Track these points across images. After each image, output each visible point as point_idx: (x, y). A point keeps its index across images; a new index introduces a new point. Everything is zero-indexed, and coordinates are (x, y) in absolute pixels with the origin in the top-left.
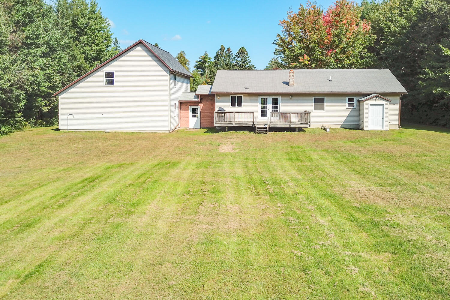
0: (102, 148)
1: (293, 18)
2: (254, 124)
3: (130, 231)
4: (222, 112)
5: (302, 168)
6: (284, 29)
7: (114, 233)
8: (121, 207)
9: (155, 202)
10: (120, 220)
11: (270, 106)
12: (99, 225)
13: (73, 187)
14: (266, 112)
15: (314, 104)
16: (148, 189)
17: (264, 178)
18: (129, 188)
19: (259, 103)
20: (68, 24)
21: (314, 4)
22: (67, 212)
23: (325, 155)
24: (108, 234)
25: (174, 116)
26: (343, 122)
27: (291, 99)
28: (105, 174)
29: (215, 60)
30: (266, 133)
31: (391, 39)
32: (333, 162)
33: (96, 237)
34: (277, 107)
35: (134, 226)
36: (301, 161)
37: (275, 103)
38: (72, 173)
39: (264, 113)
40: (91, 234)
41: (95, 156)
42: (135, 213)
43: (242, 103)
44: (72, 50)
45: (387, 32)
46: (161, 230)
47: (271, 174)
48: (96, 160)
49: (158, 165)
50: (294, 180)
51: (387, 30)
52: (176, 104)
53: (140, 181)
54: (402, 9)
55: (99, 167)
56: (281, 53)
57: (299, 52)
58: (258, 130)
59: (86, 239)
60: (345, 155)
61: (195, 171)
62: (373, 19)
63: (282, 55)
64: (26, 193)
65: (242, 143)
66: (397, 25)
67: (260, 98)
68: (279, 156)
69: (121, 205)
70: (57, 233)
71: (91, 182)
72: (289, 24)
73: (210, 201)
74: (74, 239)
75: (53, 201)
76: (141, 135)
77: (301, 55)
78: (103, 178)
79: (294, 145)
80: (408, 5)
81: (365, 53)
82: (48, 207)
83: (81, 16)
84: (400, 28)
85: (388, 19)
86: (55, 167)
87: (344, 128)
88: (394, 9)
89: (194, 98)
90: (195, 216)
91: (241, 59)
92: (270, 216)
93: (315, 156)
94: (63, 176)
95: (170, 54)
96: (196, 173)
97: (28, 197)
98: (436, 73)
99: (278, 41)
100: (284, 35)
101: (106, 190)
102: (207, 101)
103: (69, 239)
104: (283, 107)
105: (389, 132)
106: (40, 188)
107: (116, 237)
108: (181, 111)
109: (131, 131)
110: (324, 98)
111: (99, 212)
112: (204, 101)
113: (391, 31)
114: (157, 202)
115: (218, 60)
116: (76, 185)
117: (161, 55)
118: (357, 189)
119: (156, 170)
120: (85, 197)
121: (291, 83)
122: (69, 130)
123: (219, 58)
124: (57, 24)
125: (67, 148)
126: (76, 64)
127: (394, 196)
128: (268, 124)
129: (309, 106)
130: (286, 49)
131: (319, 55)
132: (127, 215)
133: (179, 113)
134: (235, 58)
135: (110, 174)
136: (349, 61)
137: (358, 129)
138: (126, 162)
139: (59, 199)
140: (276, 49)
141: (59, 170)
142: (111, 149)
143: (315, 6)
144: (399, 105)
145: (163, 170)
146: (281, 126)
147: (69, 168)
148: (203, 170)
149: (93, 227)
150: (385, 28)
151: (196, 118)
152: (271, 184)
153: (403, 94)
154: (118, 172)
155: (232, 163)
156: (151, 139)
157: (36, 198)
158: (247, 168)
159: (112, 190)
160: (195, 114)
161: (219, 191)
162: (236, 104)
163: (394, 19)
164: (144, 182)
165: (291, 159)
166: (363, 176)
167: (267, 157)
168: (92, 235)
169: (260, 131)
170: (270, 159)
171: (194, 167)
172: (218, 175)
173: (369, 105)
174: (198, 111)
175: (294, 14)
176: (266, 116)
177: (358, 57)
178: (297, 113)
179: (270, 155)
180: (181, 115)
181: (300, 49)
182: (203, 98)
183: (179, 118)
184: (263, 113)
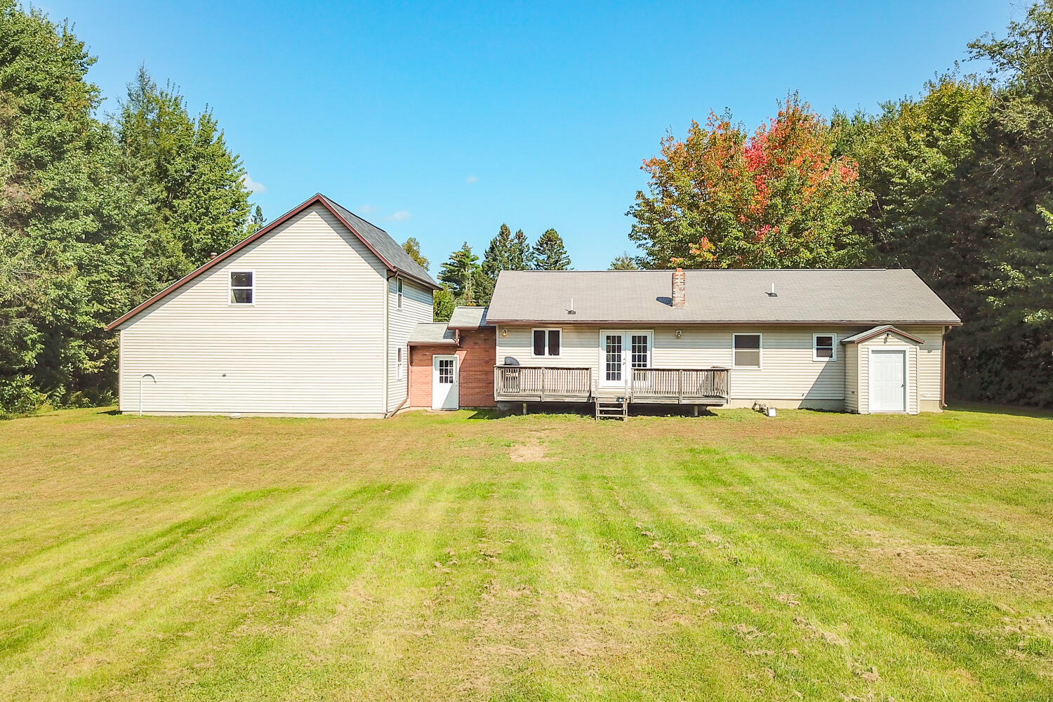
0: (222, 453)
1: (675, 152)
2: (592, 396)
3: (295, 663)
4: (512, 367)
5: (732, 498)
6: (654, 179)
7: (249, 667)
8: (269, 595)
9: (359, 583)
10: (266, 630)
11: (627, 355)
12: (206, 645)
13: (143, 545)
14: (619, 369)
15: (734, 349)
16: (338, 549)
17: (640, 524)
18: (289, 546)
19: (600, 348)
20: (148, 170)
21: (726, 120)
22: (122, 608)
23: (781, 470)
24: (232, 671)
25: (397, 378)
26: (805, 395)
27: (678, 338)
28: (227, 513)
29: (487, 258)
30: (621, 419)
31: (910, 202)
32: (806, 484)
33: (196, 678)
34: (645, 357)
35: (306, 646)
36: (724, 483)
37: (640, 347)
38: (143, 512)
39: (613, 372)
40: (182, 671)
41: (205, 472)
42: (306, 610)
43: (560, 348)
44: (156, 231)
45: (897, 184)
46: (383, 658)
47: (655, 514)
48: (205, 480)
49: (360, 492)
50: (719, 528)
51: (901, 178)
52: (402, 350)
53: (317, 529)
54: (934, 130)
55: (214, 497)
56: (647, 236)
57: (689, 233)
58: (601, 412)
59: (169, 684)
60: (831, 468)
61: (456, 506)
62: (864, 157)
63: (648, 241)
64: (19, 559)
65: (566, 440)
66: (924, 167)
67: (604, 334)
68: (664, 471)
69: (268, 591)
70: (86, 668)
71: (192, 531)
72: (665, 168)
73: (509, 580)
74: (132, 685)
75: (87, 579)
76: (317, 424)
77: (694, 239)
78: (221, 523)
79: (696, 446)
80: (948, 121)
81: (848, 235)
82: (73, 595)
83: (177, 152)
84: (930, 174)
85: (902, 154)
86: (104, 497)
87: (807, 409)
88: (915, 130)
89: (445, 337)
90: (471, 620)
91: (549, 257)
92: (682, 622)
93: (754, 472)
94: (120, 518)
95: (388, 235)
96: (459, 510)
97: (23, 570)
98: (1029, 277)
99: (639, 209)
100: (652, 194)
101: (228, 552)
102: (475, 343)
103: (118, 685)
104: (658, 356)
105: (921, 418)
106: (58, 546)
107: (254, 678)
108: (414, 368)
109: (291, 416)
110: (759, 336)
111: (208, 608)
112: (467, 344)
113: (909, 182)
114: (365, 583)
115: (495, 260)
116: (151, 540)
117: (366, 234)
118: (890, 551)
119: (358, 503)
120: (173, 570)
121: (677, 301)
122: (145, 414)
123: (498, 253)
124: (122, 170)
125: (137, 453)
126: (164, 262)
127: (998, 568)
128: (627, 397)
129: (722, 355)
130: (659, 227)
131: (737, 238)
132: (286, 616)
133: (408, 373)
134: (534, 253)
135: (239, 513)
136: (808, 253)
137: (843, 412)
138: (280, 486)
139: (104, 574)
140: (634, 226)
141: (111, 504)
142: (244, 456)
143: (727, 124)
144: (942, 352)
145: (375, 504)
146: (659, 401)
147: (137, 499)
148: (474, 503)
149: (191, 651)
150: (893, 176)
151: (449, 385)
152: (661, 539)
153: (950, 327)
154: (261, 508)
155: (548, 487)
156: (342, 432)
157: (45, 571)
158: (589, 497)
159: (244, 551)
160: (446, 373)
161: (527, 556)
162: (547, 349)
163: (915, 153)
164: (328, 534)
165: (697, 480)
166: (896, 520)
167: (635, 473)
168: (186, 672)
169: (607, 412)
170: (644, 479)
171: (452, 497)
172: (518, 516)
173: (870, 352)
174: (454, 368)
175: (676, 144)
176: (619, 378)
177: (830, 244)
178: (697, 370)
179: (641, 469)
180: (413, 377)
181: (691, 225)
182: (465, 335)
183: (408, 383)
184: (611, 372)
